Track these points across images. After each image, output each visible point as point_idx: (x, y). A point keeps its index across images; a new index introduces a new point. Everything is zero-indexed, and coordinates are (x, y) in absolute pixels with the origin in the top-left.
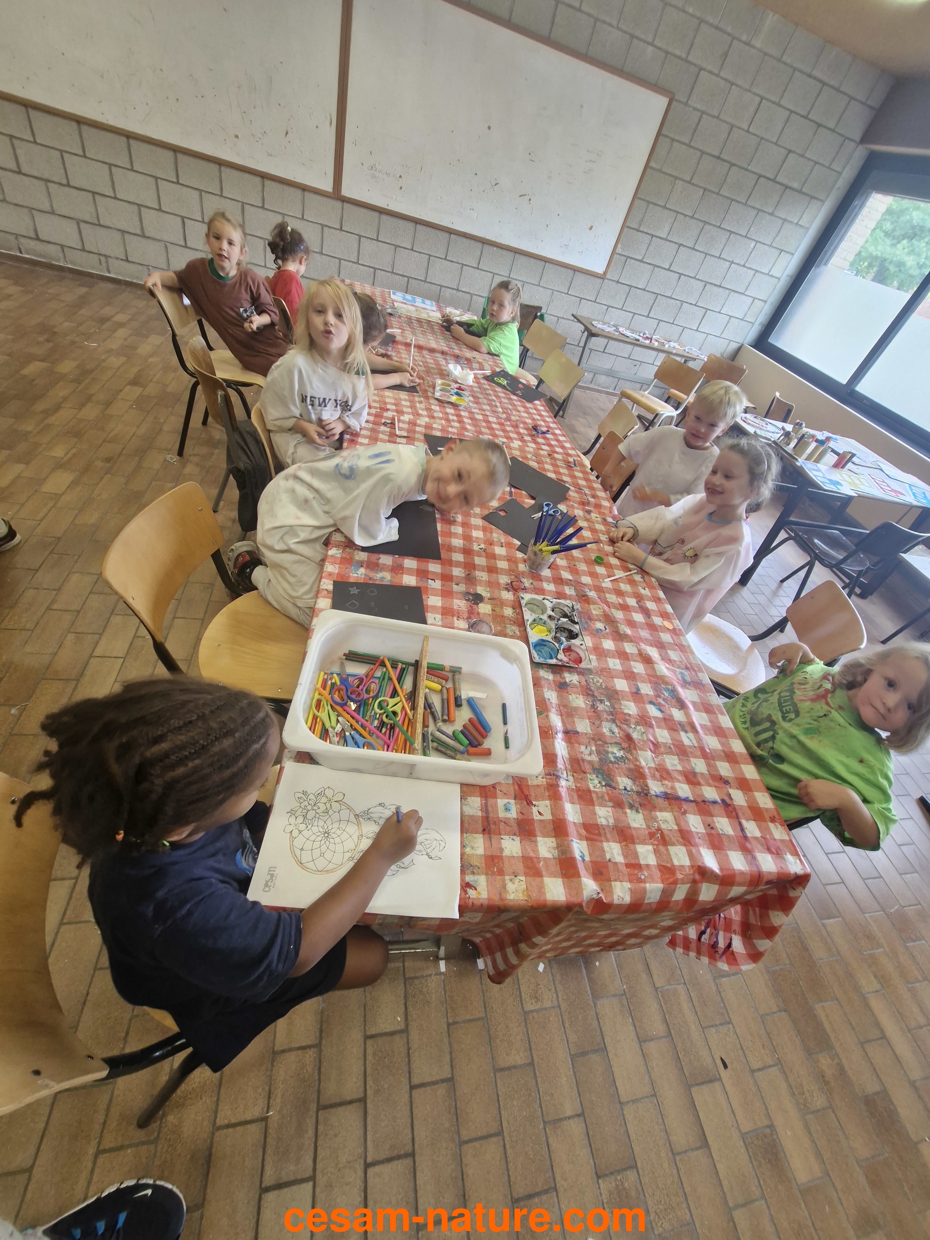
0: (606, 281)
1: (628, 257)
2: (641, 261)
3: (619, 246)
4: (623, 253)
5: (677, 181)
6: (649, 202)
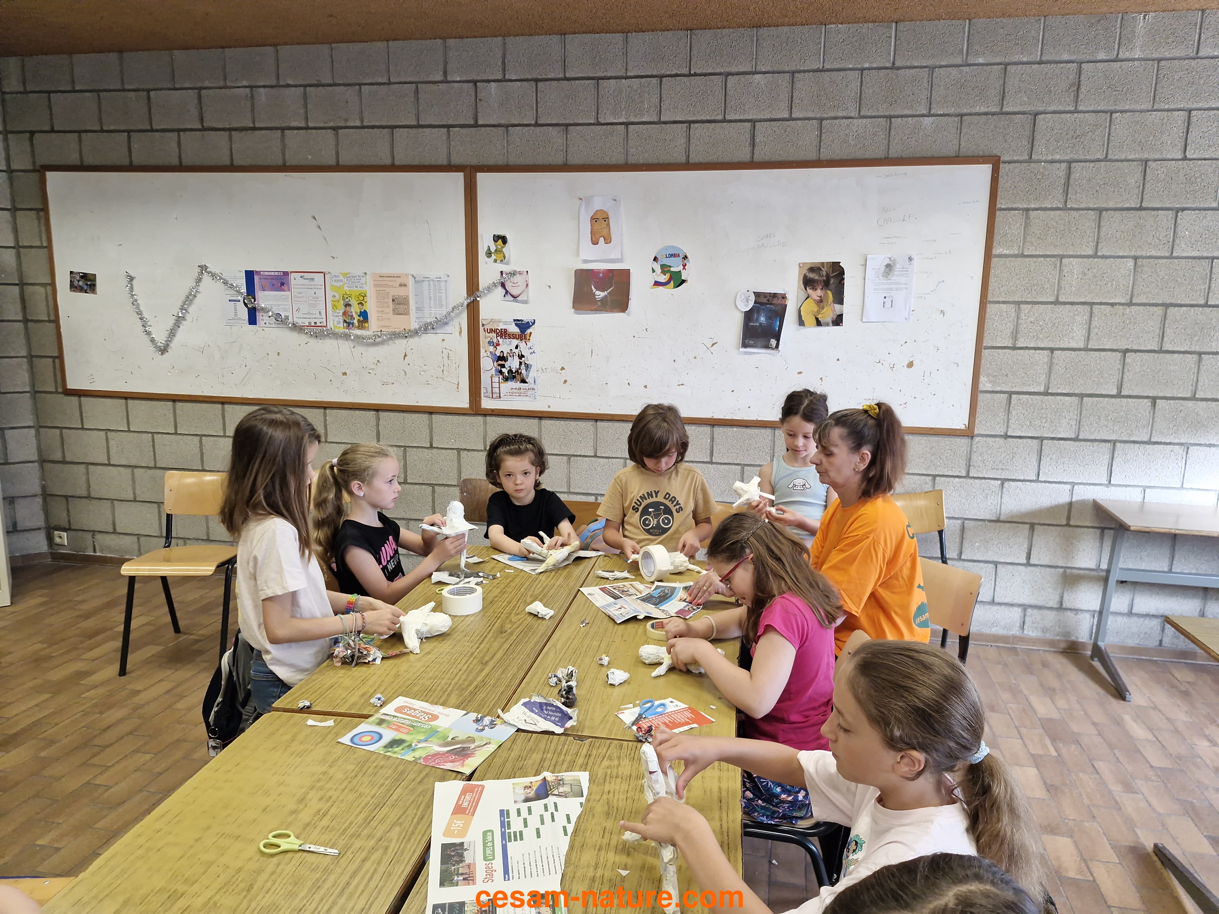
0: (977, 439)
1: (1011, 393)
2: (1046, 393)
3: (983, 379)
4: (998, 389)
5: (1065, 261)
6: (1018, 303)
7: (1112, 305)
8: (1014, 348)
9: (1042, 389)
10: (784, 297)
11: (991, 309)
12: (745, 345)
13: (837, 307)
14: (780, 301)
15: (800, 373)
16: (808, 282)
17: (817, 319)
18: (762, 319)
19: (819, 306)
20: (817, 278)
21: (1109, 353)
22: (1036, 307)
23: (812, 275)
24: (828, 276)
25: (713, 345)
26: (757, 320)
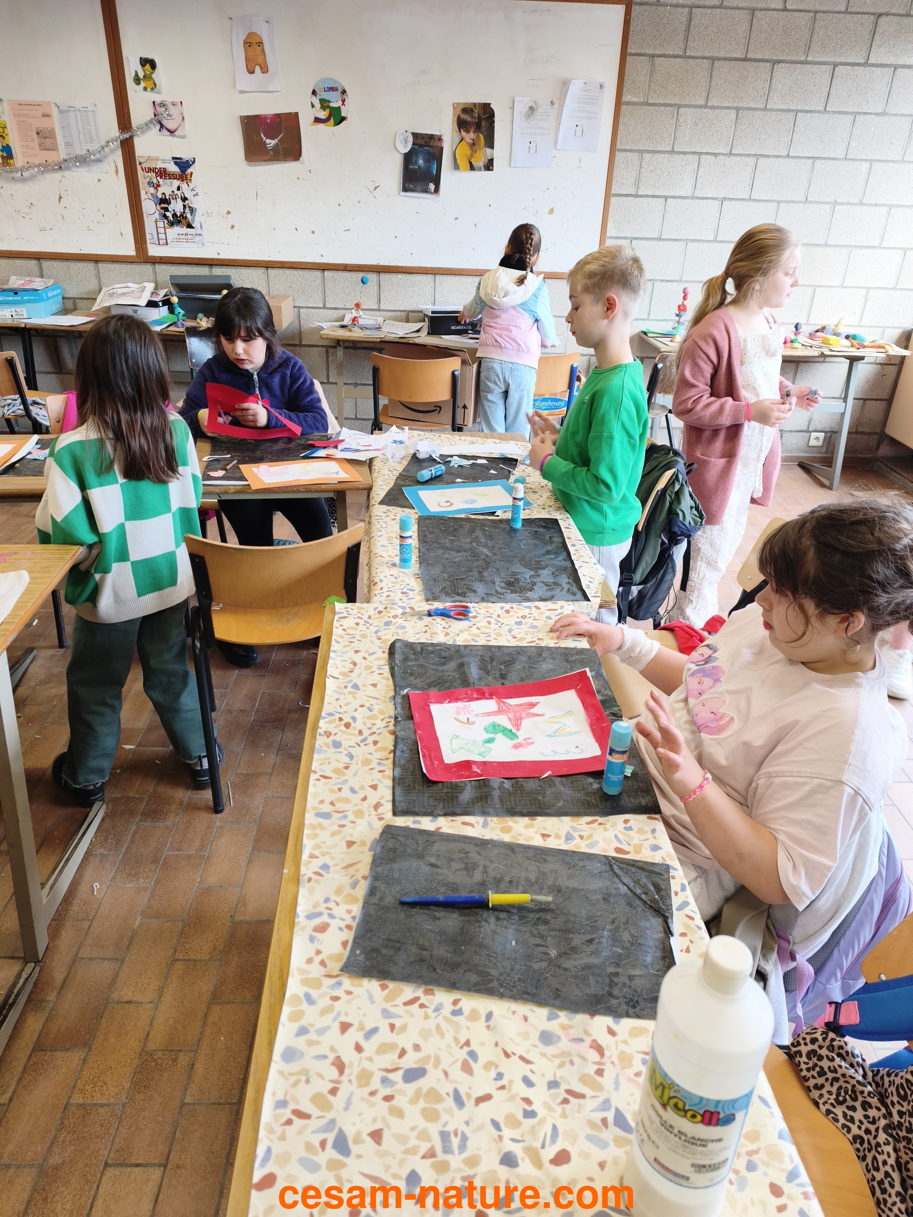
1: (631, 239)
2: (660, 239)
3: (610, 225)
4: (622, 235)
5: (681, 110)
6: (641, 152)
7: (716, 155)
8: (636, 196)
9: (656, 235)
10: (440, 139)
11: (619, 156)
12: (405, 189)
13: (488, 150)
14: (436, 144)
15: (456, 219)
16: (462, 124)
17: (470, 163)
18: (421, 162)
19: (472, 149)
20: (469, 119)
21: (710, 201)
22: (656, 155)
23: (465, 117)
24: (479, 118)
25: (376, 188)
26: (416, 163)
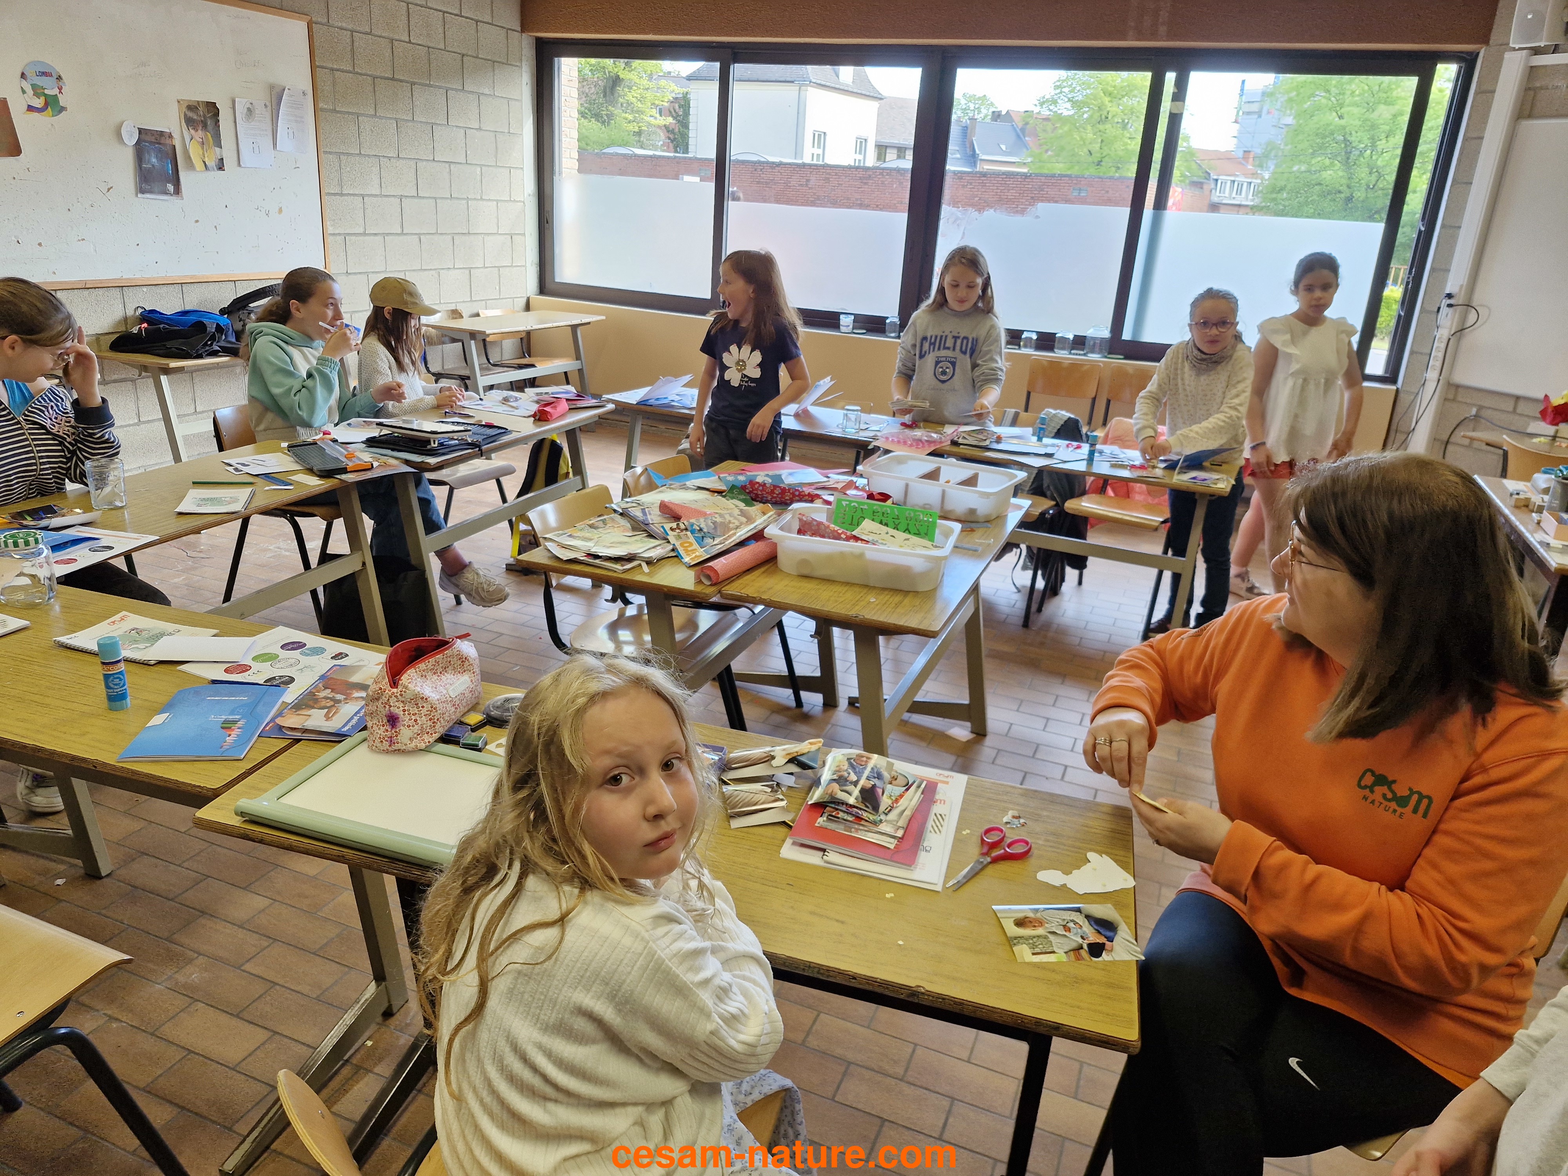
1: (345, 235)
2: (364, 234)
3: (327, 222)
4: (337, 232)
5: (360, 119)
6: (339, 154)
8: (342, 195)
9: (361, 230)
10: (170, 136)
12: (143, 191)
13: (217, 149)
14: (168, 141)
15: (197, 221)
16: (190, 122)
17: (204, 162)
18: (154, 160)
19: (203, 148)
20: (195, 117)
22: (349, 158)
23: (190, 114)
24: (204, 116)
25: (109, 190)
26: (149, 161)
